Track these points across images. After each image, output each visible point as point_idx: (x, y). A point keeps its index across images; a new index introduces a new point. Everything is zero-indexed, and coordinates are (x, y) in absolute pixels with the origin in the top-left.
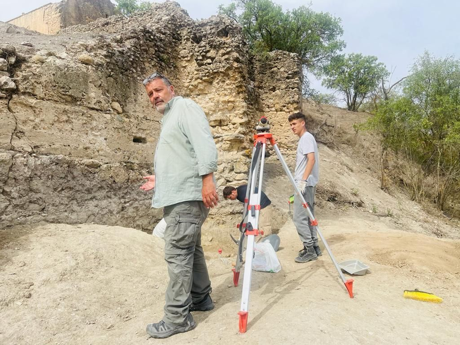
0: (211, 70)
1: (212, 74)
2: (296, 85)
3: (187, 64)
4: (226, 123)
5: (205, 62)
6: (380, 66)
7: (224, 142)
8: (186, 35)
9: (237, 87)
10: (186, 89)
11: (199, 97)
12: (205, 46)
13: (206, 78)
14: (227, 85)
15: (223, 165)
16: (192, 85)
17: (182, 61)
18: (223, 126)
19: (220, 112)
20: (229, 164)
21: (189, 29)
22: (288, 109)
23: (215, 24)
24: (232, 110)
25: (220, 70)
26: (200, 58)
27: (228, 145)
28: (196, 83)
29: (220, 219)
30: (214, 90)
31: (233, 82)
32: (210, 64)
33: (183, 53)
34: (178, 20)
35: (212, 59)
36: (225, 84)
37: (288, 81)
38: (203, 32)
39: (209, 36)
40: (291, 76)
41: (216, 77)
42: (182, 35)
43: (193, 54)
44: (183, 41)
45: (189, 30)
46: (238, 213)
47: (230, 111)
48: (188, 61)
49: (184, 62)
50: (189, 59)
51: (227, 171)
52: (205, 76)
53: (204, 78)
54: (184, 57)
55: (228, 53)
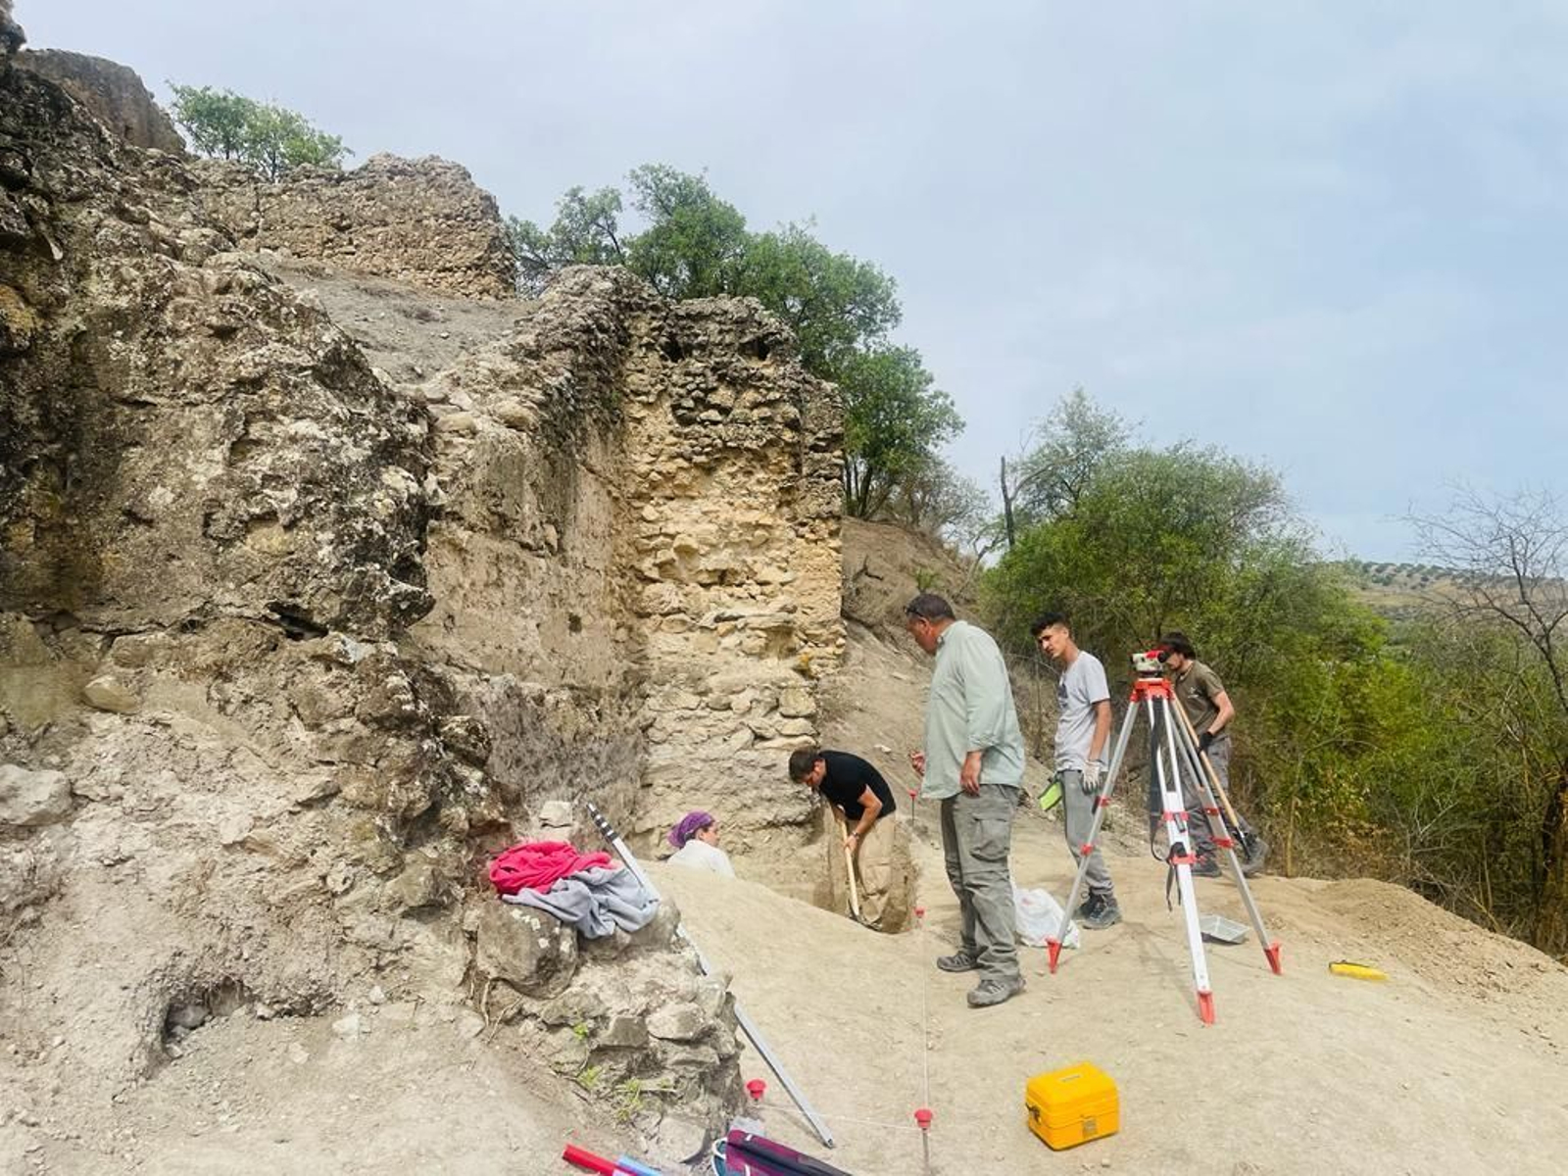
0: (718, 441)
1: (720, 451)
2: (837, 471)
3: (643, 413)
4: (739, 579)
5: (703, 415)
6: (940, 401)
7: (749, 632)
8: (647, 335)
9: (781, 489)
10: (639, 479)
11: (674, 504)
12: (703, 374)
13: (703, 459)
14: (759, 482)
15: (749, 694)
16: (659, 473)
17: (632, 402)
18: (730, 585)
19: (729, 550)
20: (767, 693)
21: (653, 318)
22: (812, 532)
23: (736, 322)
24: (759, 547)
25: (747, 444)
26: (690, 403)
27: (762, 642)
28: (671, 467)
29: (736, 839)
30: (718, 492)
31: (775, 477)
32: (715, 423)
33: (634, 379)
34: (625, 292)
35: (724, 411)
36: (753, 480)
37: (817, 456)
38: (697, 336)
39: (716, 351)
40: (823, 444)
41: (727, 458)
42: (632, 332)
43: (665, 390)
44: (634, 348)
45: (655, 324)
46: (790, 824)
47: (754, 548)
48: (648, 405)
49: (637, 406)
50: (651, 399)
51: (761, 710)
52: (700, 454)
53: (697, 459)
54: (637, 393)
55: (770, 404)
